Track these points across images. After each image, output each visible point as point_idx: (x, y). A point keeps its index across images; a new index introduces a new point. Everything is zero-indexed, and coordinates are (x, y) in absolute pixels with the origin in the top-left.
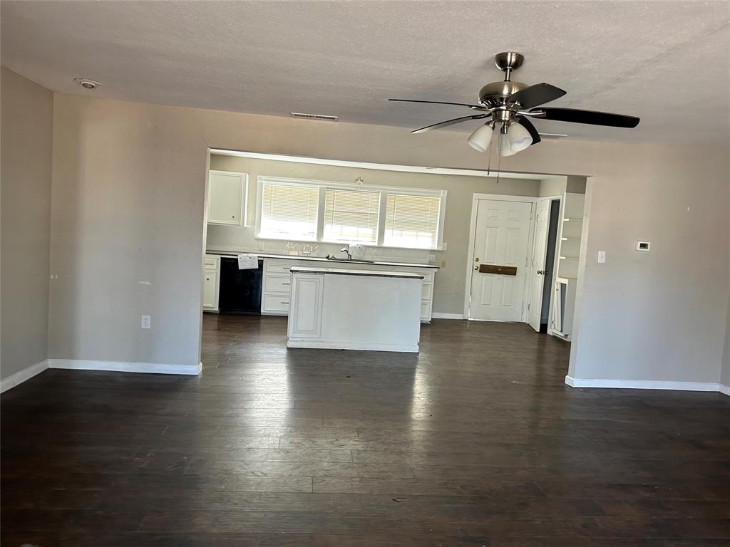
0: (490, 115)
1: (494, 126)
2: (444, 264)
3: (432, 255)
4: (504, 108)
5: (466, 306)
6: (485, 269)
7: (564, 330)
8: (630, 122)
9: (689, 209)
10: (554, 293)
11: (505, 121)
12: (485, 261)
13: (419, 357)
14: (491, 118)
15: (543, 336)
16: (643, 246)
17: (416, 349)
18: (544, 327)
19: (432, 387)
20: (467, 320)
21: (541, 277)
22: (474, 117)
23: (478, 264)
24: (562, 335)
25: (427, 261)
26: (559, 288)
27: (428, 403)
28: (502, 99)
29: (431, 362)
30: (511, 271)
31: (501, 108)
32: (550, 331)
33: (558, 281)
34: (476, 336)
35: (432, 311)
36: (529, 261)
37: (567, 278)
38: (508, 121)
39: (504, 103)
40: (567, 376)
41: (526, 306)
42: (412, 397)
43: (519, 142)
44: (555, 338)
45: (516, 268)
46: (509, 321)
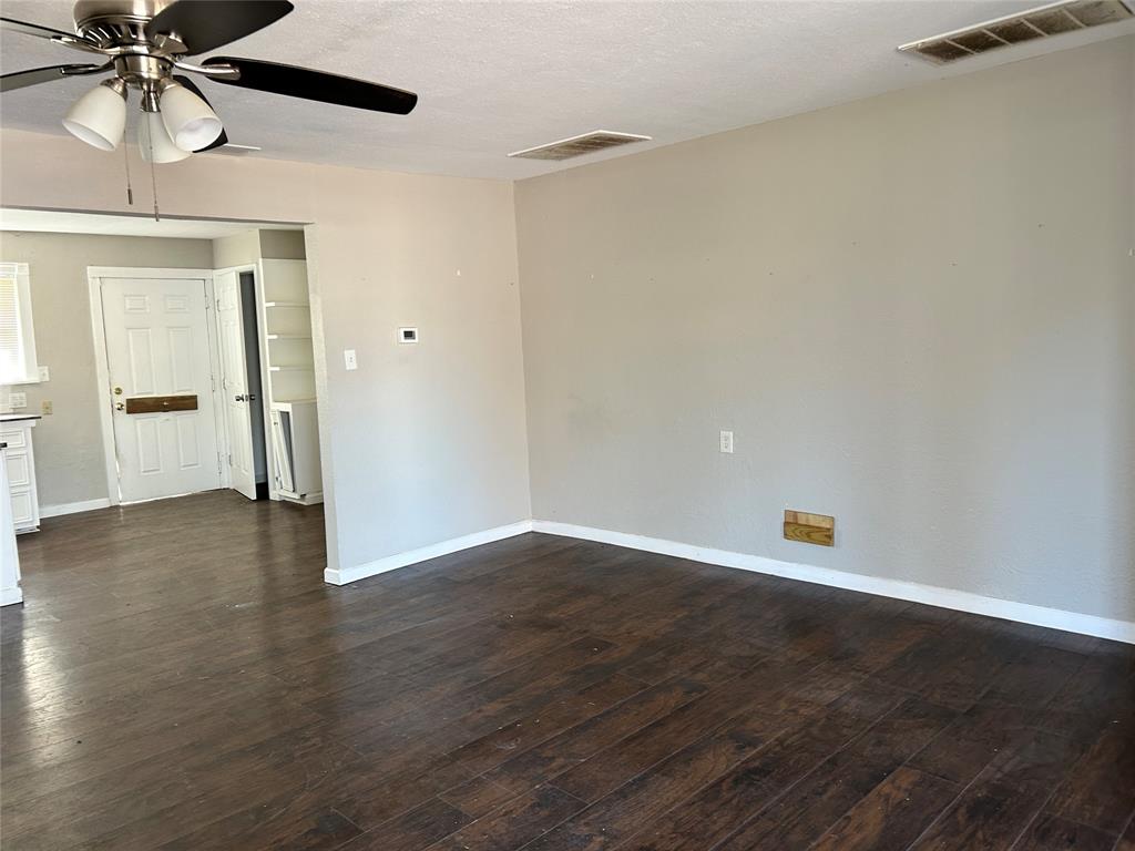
0: (109, 66)
1: (125, 90)
2: (48, 409)
3: (17, 395)
4: (144, 50)
5: (112, 479)
6: (136, 407)
7: (298, 487)
8: (399, 102)
9: (459, 273)
10: (270, 430)
11: (149, 81)
12: (136, 392)
13: (24, 611)
14: (113, 74)
15: (263, 505)
16: (409, 335)
17: (16, 596)
18: (263, 489)
19: (70, 671)
20: (117, 507)
21: (244, 407)
22: (70, 70)
23: (122, 399)
24: (296, 496)
25: (8, 407)
26: (279, 420)
27: (68, 715)
28: (134, 28)
29: (55, 615)
30: (187, 403)
31: (136, 48)
32: (274, 495)
33: (273, 409)
34: (143, 534)
35: (40, 505)
36: (217, 381)
37: (288, 402)
38: (157, 82)
39: (142, 37)
40: (326, 570)
41: (224, 460)
42: (26, 713)
43: (192, 129)
44: (285, 504)
45: (196, 397)
46: (198, 490)
